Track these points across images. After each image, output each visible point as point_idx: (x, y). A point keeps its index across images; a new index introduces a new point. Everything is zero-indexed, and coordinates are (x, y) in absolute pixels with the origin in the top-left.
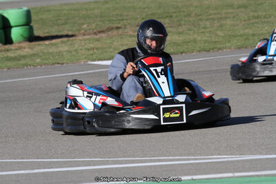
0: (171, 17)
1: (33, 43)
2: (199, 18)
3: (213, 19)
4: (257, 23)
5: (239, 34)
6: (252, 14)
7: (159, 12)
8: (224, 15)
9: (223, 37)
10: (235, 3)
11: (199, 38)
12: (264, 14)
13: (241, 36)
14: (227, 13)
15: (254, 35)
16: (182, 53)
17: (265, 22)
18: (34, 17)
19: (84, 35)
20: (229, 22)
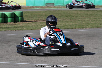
0: (68, 17)
1: (23, 23)
2: (77, 17)
3: (82, 18)
4: (96, 20)
5: (91, 23)
6: (94, 17)
7: (64, 15)
8: (85, 17)
9: (85, 24)
10: (88, 14)
11: (78, 24)
12: (98, 17)
13: (91, 24)
14: (86, 17)
15: (95, 24)
16: (72, 28)
17: (98, 20)
18: (24, 15)
19: (40, 21)
20: (87, 19)
